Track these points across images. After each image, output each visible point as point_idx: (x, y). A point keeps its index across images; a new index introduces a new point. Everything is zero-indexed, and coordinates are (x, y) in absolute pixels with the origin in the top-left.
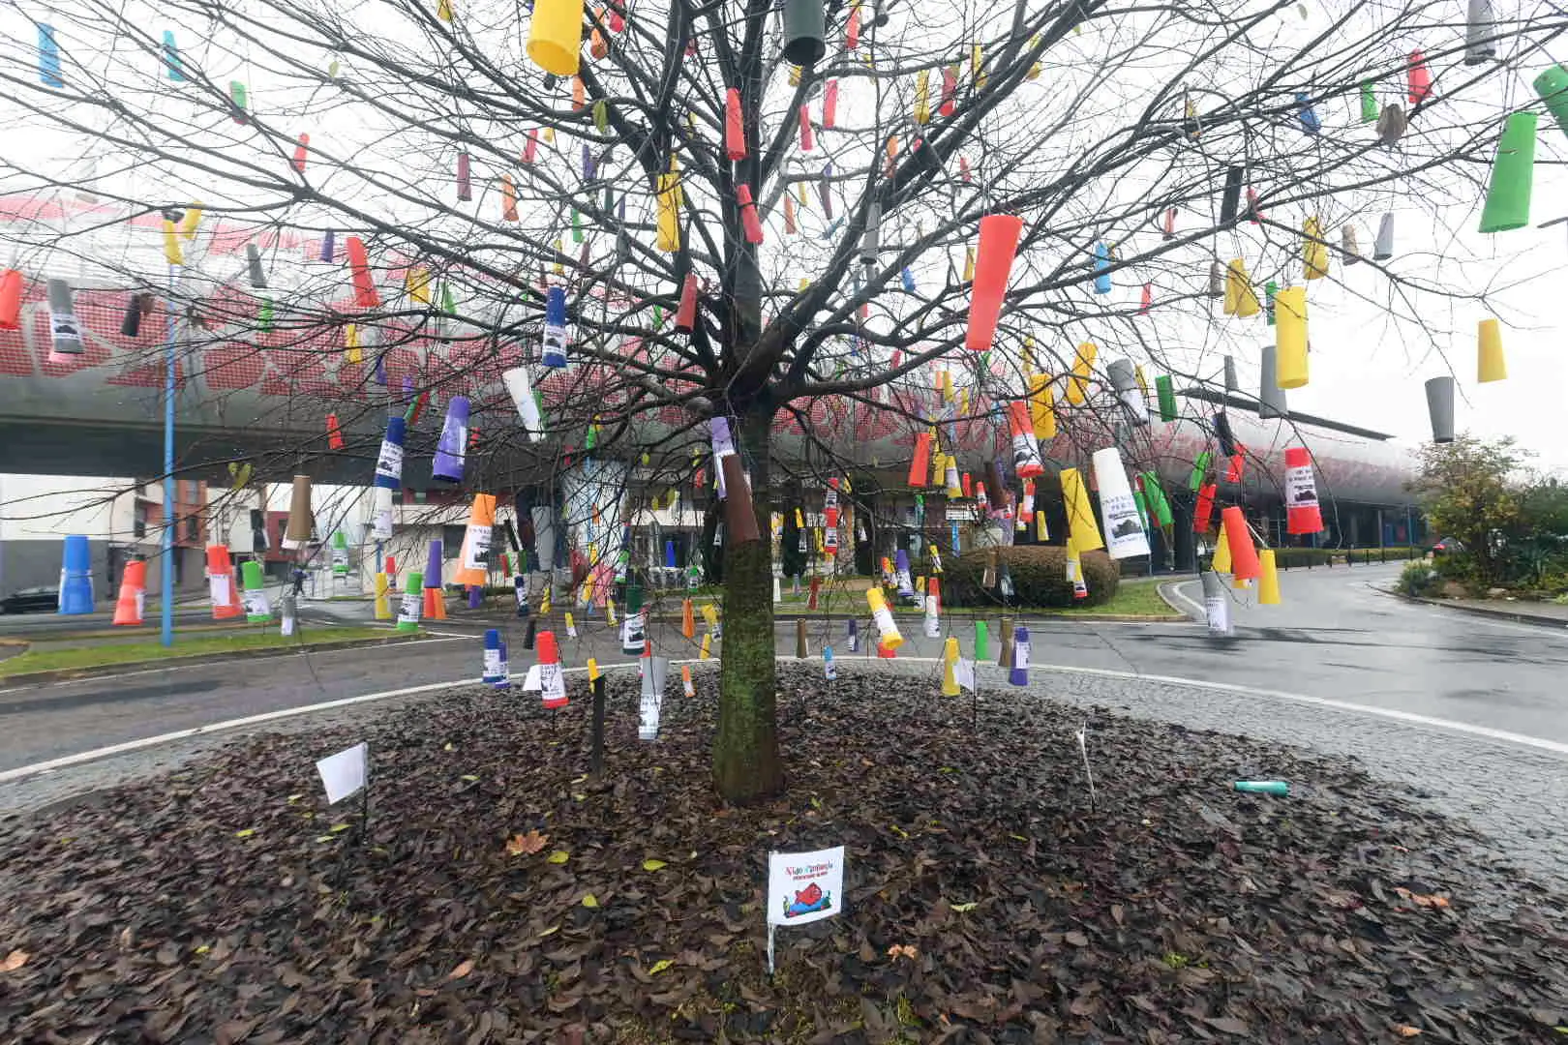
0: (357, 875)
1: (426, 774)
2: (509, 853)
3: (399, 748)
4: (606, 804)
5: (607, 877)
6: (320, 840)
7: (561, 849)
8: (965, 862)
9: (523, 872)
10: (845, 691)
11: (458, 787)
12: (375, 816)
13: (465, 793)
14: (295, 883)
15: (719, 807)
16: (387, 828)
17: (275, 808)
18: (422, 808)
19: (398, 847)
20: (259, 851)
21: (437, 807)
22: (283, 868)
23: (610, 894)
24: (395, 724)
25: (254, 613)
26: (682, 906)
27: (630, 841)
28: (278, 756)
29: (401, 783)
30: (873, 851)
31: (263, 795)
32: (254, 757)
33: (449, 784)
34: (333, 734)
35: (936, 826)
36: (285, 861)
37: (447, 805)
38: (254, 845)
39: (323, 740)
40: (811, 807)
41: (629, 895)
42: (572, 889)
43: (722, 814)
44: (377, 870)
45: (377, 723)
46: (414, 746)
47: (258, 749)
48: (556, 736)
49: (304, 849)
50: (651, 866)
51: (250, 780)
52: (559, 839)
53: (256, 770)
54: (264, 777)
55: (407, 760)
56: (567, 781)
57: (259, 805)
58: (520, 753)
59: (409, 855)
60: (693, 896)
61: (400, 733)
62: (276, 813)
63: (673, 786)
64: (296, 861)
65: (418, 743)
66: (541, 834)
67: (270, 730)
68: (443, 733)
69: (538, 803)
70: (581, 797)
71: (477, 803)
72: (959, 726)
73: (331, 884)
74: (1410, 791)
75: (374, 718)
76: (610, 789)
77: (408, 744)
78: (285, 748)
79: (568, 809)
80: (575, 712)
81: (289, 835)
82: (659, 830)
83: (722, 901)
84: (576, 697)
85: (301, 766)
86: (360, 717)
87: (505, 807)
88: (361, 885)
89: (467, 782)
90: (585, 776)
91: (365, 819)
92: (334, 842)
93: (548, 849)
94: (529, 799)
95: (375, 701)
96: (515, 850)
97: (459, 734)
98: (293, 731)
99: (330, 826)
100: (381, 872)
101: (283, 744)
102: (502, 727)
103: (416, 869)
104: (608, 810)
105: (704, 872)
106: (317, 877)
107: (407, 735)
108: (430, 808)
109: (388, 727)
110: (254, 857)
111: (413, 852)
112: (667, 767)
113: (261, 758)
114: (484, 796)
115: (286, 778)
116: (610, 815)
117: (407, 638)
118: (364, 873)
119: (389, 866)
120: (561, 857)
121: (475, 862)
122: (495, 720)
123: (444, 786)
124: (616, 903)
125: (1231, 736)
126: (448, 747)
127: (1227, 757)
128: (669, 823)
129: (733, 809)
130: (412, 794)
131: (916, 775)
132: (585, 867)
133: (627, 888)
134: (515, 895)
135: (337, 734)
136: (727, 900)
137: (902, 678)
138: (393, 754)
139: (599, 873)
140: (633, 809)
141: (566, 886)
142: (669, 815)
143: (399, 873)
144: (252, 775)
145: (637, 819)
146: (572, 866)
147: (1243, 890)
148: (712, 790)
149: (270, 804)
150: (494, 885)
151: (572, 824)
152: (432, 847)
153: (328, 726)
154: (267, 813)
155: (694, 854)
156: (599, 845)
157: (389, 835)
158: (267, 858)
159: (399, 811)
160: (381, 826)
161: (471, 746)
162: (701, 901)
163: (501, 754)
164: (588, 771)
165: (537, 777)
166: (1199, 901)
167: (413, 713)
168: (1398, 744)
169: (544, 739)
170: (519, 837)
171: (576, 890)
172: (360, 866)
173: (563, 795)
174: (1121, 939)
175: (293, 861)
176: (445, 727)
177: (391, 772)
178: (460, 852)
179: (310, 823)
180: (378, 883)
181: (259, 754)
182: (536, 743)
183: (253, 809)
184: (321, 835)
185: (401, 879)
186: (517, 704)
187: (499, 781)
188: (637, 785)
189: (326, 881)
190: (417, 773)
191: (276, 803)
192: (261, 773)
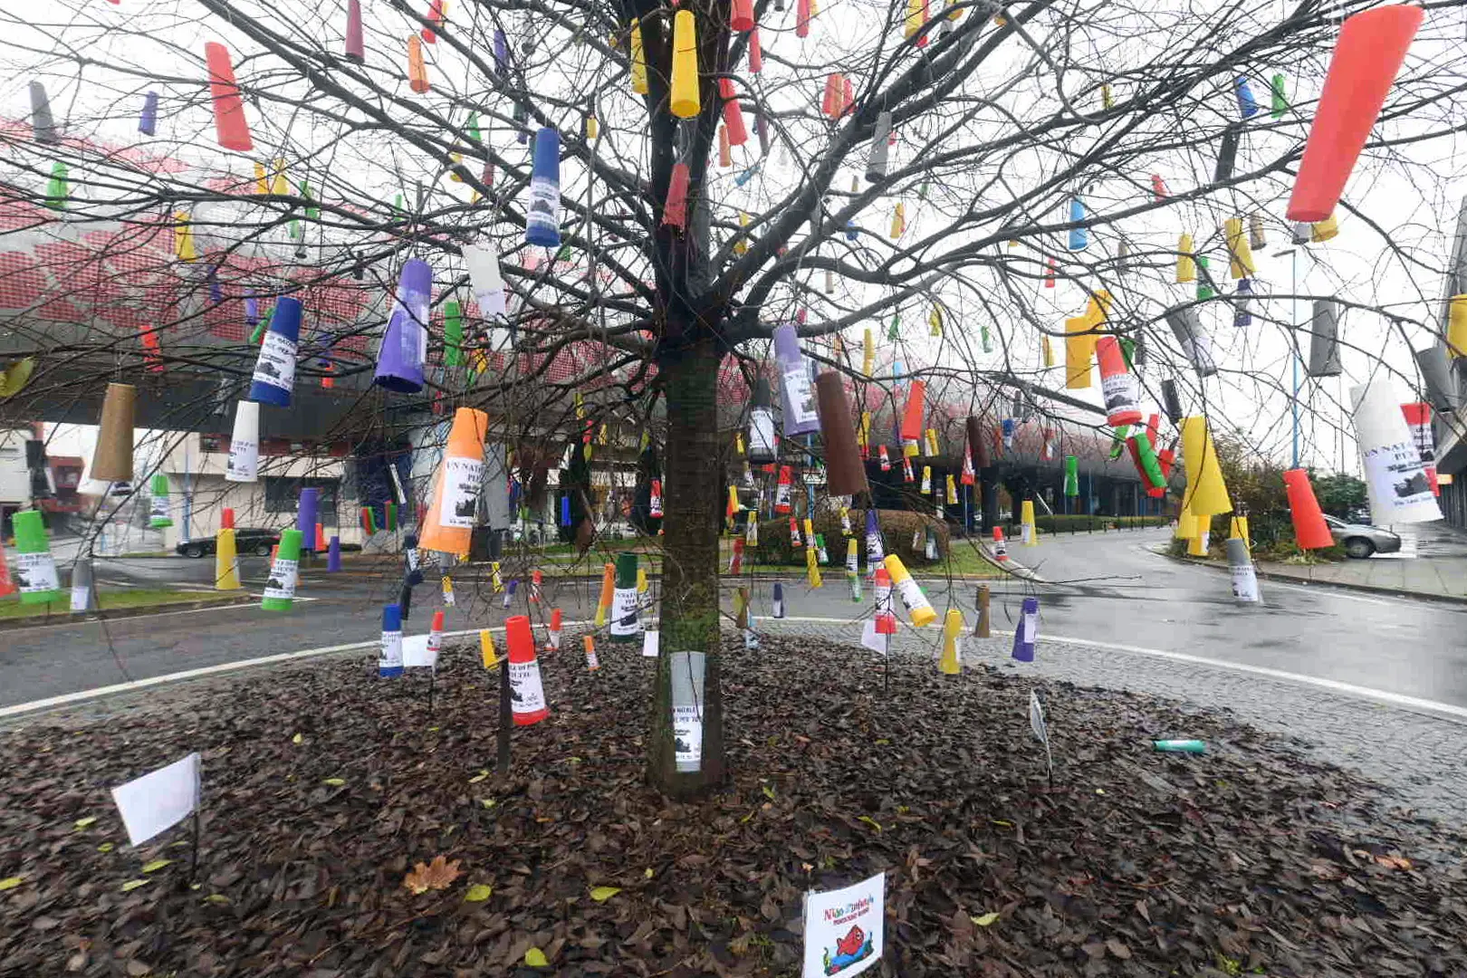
0: (187, 941)
1: (271, 777)
2: (409, 891)
3: (230, 743)
4: (522, 811)
5: (549, 919)
6: (128, 886)
7: (480, 881)
8: (961, 860)
9: (433, 921)
10: (740, 654)
11: (320, 795)
12: (209, 844)
13: (330, 803)
14: (90, 963)
15: (660, 806)
16: (226, 861)
17: (54, 840)
18: (273, 828)
19: (246, 893)
20: (34, 913)
21: (296, 826)
22: (73, 939)
23: (560, 942)
24: (221, 710)
25: (33, 588)
26: (657, 952)
27: (564, 859)
28: (59, 761)
29: (240, 792)
30: (854, 851)
31: (36, 821)
32: (23, 763)
33: (308, 790)
34: (137, 725)
35: (908, 813)
36: (75, 925)
37: (310, 823)
38: (23, 902)
39: (123, 735)
40: (765, 798)
41: (586, 942)
42: (506, 937)
43: (667, 813)
44: (217, 931)
45: (196, 709)
46: (251, 738)
47: (28, 752)
48: (433, 718)
49: (103, 905)
50: (601, 895)
51: (16, 796)
52: (476, 866)
53: (26, 781)
54: (38, 792)
55: (243, 759)
56: (463, 779)
57: (30, 836)
58: (393, 743)
59: (266, 904)
60: (667, 934)
61: (229, 722)
62: (56, 847)
63: (597, 781)
64: (91, 925)
65: (255, 735)
66: (449, 860)
67: (45, 724)
68: (289, 719)
69: (431, 812)
70: (488, 803)
71: (351, 816)
72: (870, 690)
73: (147, 960)
74: (1296, 742)
75: (195, 701)
76: (521, 790)
77: (241, 737)
78: (69, 748)
79: (475, 819)
80: (449, 688)
81: (79, 883)
82: (598, 842)
83: (704, 940)
84: (446, 669)
85: (91, 773)
86: (172, 701)
87: (390, 821)
88: (196, 958)
89: (331, 788)
90: (485, 772)
91: (195, 848)
92: (147, 889)
93: (460, 882)
94: (420, 808)
95: (190, 679)
96: (417, 885)
97: (309, 720)
98: (77, 724)
99: (142, 863)
100: (225, 934)
101: (66, 742)
102: (362, 709)
103: (276, 924)
104: (526, 820)
105: (671, 897)
106: (125, 950)
107: (239, 723)
108: (285, 829)
109: (212, 713)
110: (24, 922)
111: (269, 898)
112: (585, 757)
113: (33, 765)
114: (360, 806)
115: (72, 792)
116: (531, 825)
117: (226, 601)
118: (198, 939)
119: (237, 924)
120: (482, 893)
121: (363, 908)
122: (354, 701)
123: (301, 795)
124: (569, 955)
125: (1116, 692)
126: (297, 739)
127: (1129, 716)
128: (606, 830)
129: (677, 807)
130: (255, 807)
131: (856, 750)
132: (515, 903)
133: (579, 933)
134: (429, 957)
135: (142, 726)
136: (709, 936)
137: (790, 640)
138: (224, 750)
139: (538, 911)
140: (558, 816)
141: (497, 936)
142: (606, 820)
143: (252, 934)
144: (20, 789)
145: (566, 829)
146: (496, 903)
147: (1236, 868)
148: (646, 782)
149: (47, 834)
150: (398, 943)
151: (484, 841)
152: (297, 888)
153: (129, 714)
154: (42, 848)
155: (649, 873)
156: (526, 870)
157: (231, 873)
158: (45, 923)
159: (241, 833)
160: (218, 857)
161: (328, 736)
162: (679, 942)
163: (369, 745)
164: (489, 765)
165: (424, 774)
166: (1203, 885)
167: (243, 695)
168: (1253, 693)
169: (419, 724)
170: (420, 866)
171: (512, 942)
172: (190, 927)
173: (463, 800)
174: (1162, 945)
175: (86, 927)
176: (288, 711)
177: (223, 777)
178: (339, 895)
179: (110, 860)
180: (222, 953)
181: (31, 758)
182: (411, 729)
183: (20, 842)
184: (128, 879)
185: (258, 942)
186: (376, 679)
187: (374, 784)
188: (552, 781)
189: (140, 956)
190: (260, 776)
191: (58, 833)
192: (34, 786)
